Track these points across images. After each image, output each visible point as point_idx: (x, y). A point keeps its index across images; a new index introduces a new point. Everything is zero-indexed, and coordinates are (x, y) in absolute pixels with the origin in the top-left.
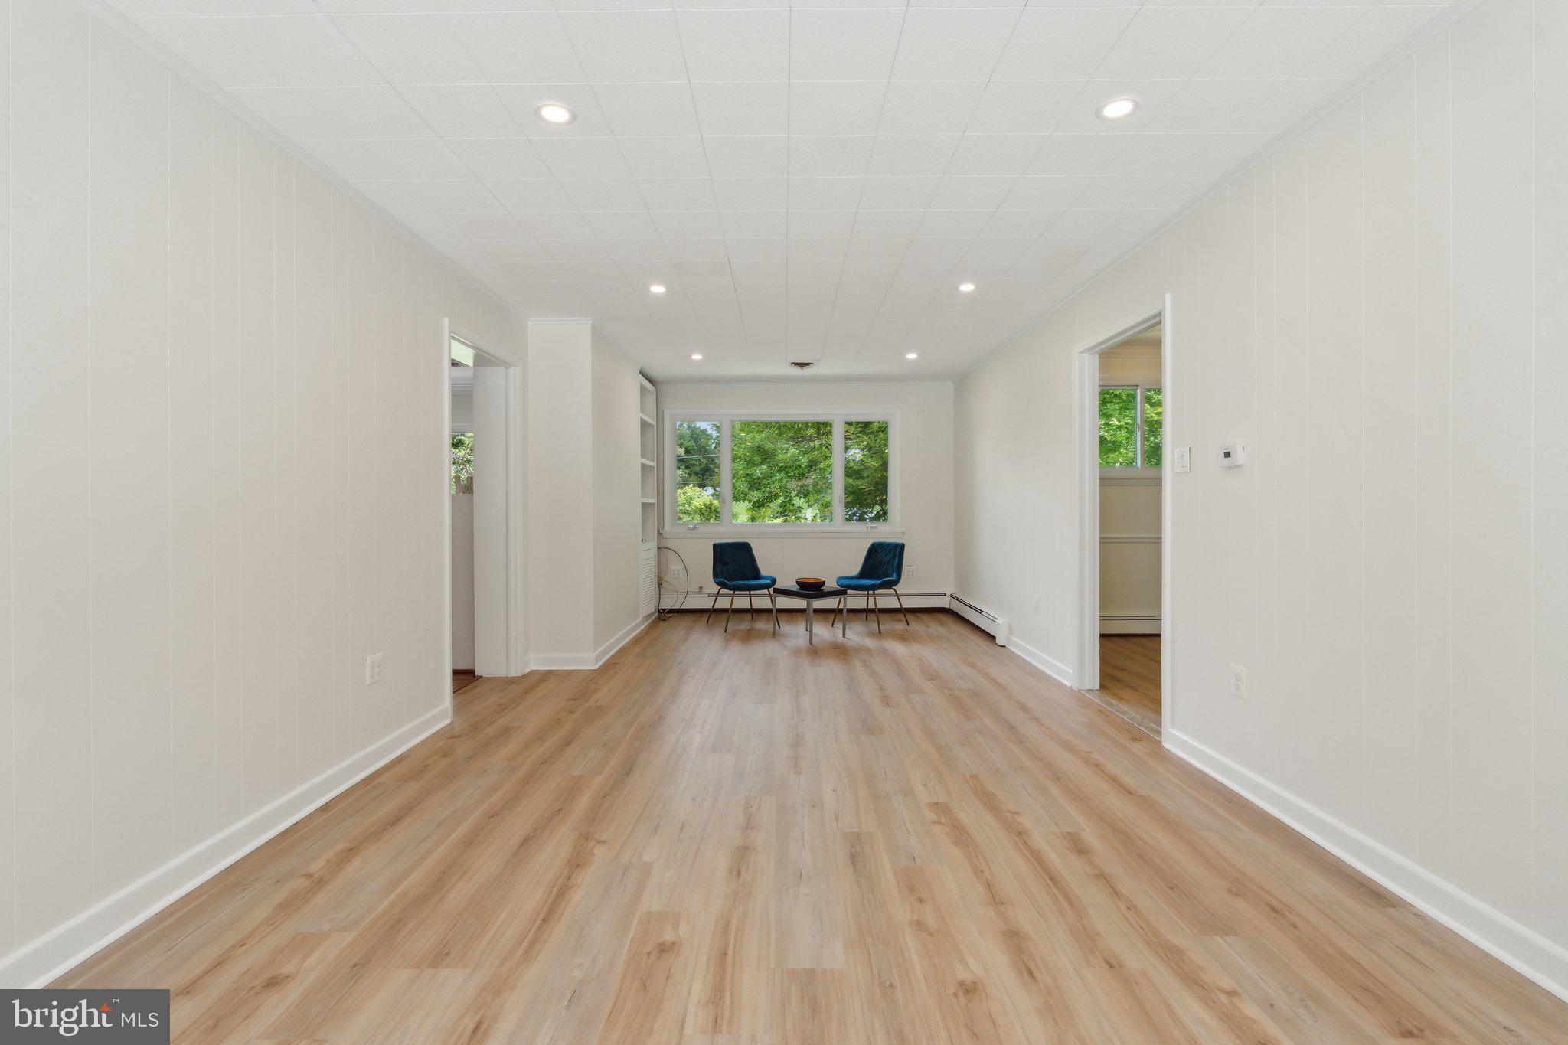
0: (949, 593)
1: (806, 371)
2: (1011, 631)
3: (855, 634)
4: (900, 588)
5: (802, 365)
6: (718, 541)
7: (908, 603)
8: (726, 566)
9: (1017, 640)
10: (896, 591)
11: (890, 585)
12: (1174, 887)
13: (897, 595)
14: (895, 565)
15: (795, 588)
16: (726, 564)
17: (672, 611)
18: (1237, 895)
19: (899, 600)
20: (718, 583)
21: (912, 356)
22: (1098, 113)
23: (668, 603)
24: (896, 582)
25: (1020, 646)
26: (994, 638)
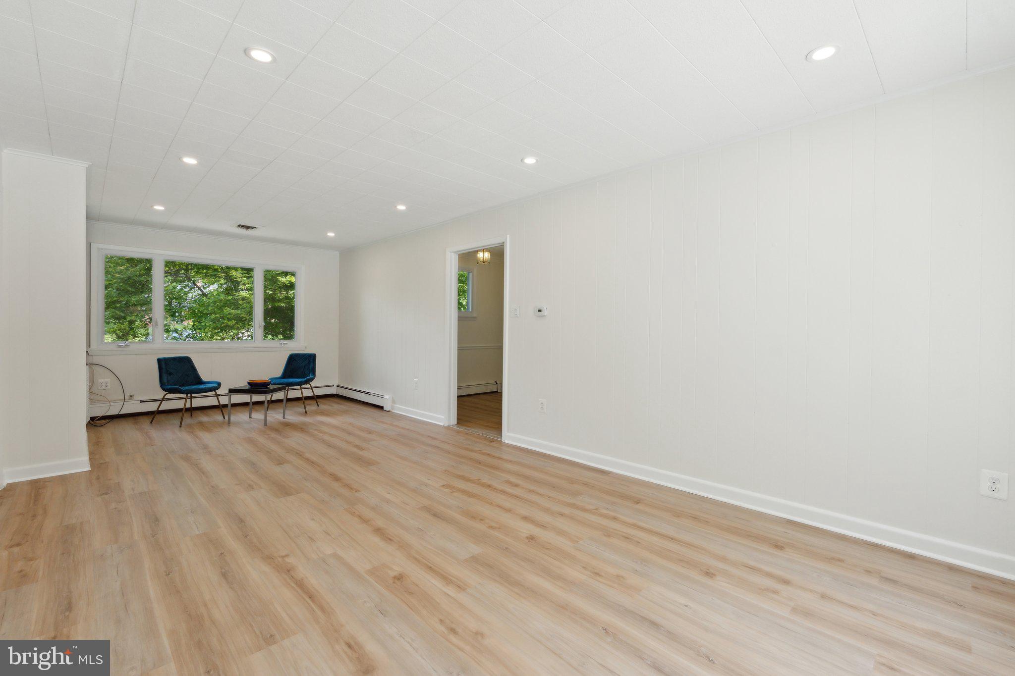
0: (335, 385)
1: (250, 232)
2: (394, 402)
3: (293, 415)
4: (313, 384)
5: (247, 228)
6: (161, 356)
7: (318, 392)
8: (172, 376)
9: (398, 406)
10: (310, 384)
11: (307, 382)
12: (554, 487)
13: (312, 388)
14: (311, 368)
15: (248, 387)
16: (170, 374)
17: (104, 418)
18: (573, 483)
19: (313, 391)
20: (164, 390)
21: (331, 234)
22: (522, 160)
23: (100, 412)
24: (312, 380)
25: (400, 409)
26: (381, 408)
